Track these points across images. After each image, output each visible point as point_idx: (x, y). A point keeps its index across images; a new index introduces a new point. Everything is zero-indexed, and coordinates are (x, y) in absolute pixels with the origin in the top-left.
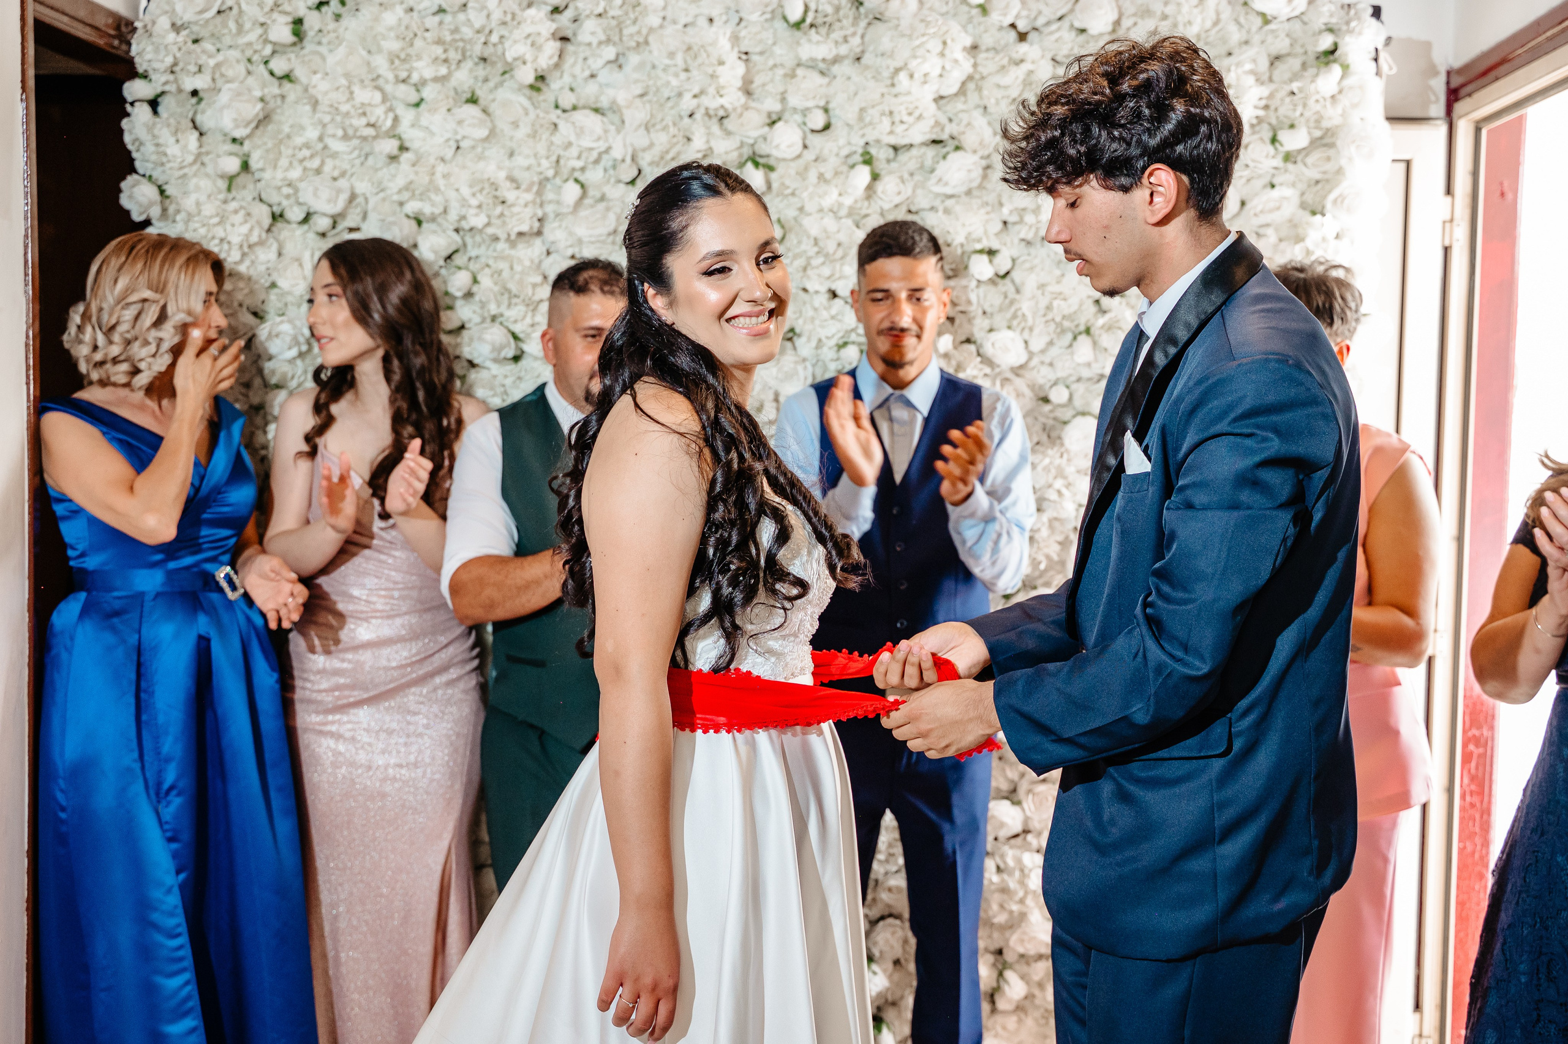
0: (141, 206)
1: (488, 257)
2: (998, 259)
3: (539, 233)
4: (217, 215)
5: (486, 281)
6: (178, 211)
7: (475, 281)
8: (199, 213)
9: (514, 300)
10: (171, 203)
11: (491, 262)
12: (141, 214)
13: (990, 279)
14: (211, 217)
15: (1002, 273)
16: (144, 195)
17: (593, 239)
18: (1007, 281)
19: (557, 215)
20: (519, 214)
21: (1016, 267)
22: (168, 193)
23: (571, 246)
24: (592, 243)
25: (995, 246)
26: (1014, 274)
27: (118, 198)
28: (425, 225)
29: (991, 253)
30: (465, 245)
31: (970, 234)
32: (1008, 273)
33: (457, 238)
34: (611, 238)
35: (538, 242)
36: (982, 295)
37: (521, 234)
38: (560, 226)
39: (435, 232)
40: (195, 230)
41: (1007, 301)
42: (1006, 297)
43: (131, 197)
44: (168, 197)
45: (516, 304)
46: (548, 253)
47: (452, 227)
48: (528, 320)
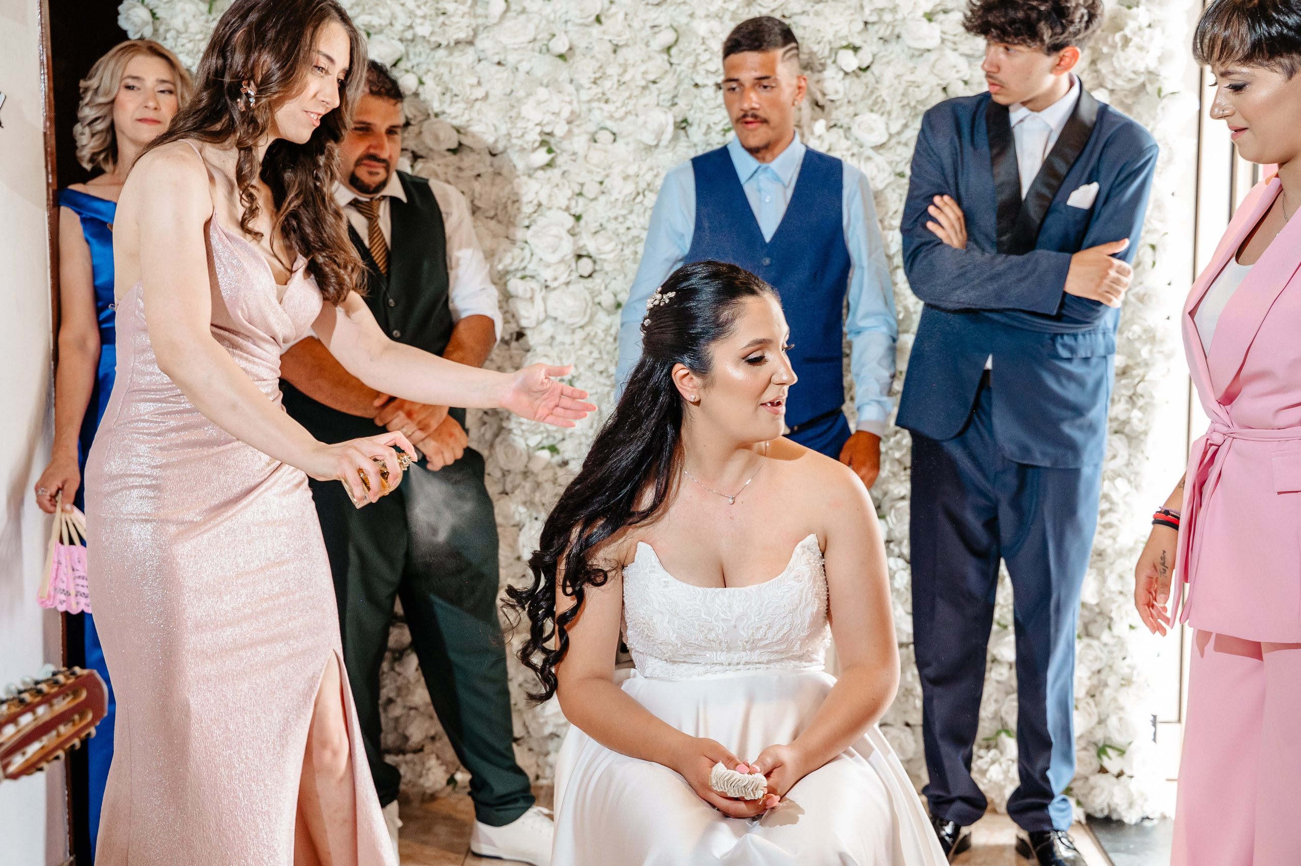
0: (135, 26)
1: (428, 64)
2: (861, 53)
3: (471, 43)
4: (201, 32)
5: (429, 80)
6: (167, 31)
7: (421, 83)
8: (186, 32)
9: (455, 99)
10: (161, 24)
11: (432, 67)
12: (136, 33)
13: (854, 71)
14: (197, 34)
15: (864, 66)
16: (138, 16)
17: (516, 47)
18: (869, 73)
19: (486, 27)
20: (457, 23)
21: (876, 62)
22: (157, 15)
23: (497, 53)
24: (515, 49)
25: (857, 42)
26: (873, 68)
27: (116, 20)
28: (372, 36)
29: (856, 49)
30: (407, 54)
31: (837, 32)
32: (868, 67)
33: (401, 47)
34: (531, 45)
35: (470, 50)
36: (847, 85)
37: (457, 43)
38: (488, 37)
39: (382, 42)
40: (183, 46)
41: (869, 90)
42: (867, 88)
43: (127, 18)
44: (158, 19)
45: (456, 102)
46: (480, 60)
47: (397, 37)
48: (466, 117)
